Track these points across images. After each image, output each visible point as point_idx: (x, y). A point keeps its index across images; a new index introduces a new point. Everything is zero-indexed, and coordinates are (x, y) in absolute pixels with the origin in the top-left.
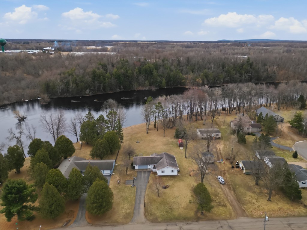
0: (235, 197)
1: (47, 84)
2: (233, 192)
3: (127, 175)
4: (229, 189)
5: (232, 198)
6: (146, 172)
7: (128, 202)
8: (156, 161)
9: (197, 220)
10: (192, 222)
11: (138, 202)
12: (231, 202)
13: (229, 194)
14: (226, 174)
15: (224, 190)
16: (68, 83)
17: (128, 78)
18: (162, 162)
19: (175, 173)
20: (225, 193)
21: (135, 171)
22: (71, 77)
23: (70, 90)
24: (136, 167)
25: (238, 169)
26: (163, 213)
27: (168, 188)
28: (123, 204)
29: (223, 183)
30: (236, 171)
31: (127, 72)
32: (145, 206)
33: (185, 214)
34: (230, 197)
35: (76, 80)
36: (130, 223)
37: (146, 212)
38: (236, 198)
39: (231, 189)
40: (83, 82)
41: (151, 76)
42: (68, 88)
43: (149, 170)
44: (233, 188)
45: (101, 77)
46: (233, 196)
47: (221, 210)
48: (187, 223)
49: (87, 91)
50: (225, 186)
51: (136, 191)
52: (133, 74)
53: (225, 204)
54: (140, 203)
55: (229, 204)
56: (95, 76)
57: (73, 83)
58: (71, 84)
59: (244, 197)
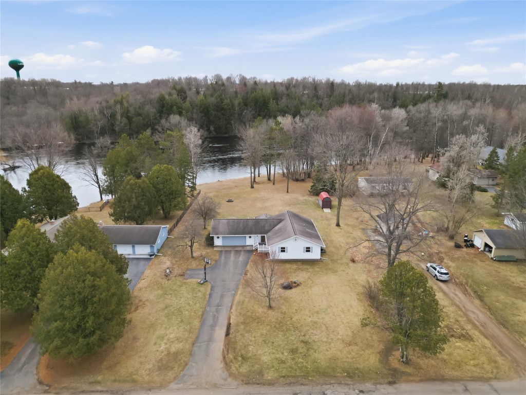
0: (488, 313)
1: (75, 118)
2: (477, 302)
3: (192, 257)
4: (465, 292)
5: (480, 315)
6: (242, 253)
7: (182, 321)
8: (266, 228)
9: (390, 379)
10: (375, 384)
11: (210, 321)
12: (481, 328)
13: (469, 306)
14: (445, 261)
15: (451, 295)
16: (113, 116)
17: (223, 112)
18: (280, 229)
19: (316, 254)
20: (458, 303)
21: (215, 249)
22: (119, 106)
23: (117, 129)
24: (218, 242)
25: (471, 251)
26: (283, 353)
27: (295, 287)
28: (164, 326)
29: (445, 277)
30: (467, 254)
31: (222, 102)
32: (227, 334)
33: (350, 360)
34: (474, 313)
35: (128, 111)
36: (173, 386)
37: (228, 352)
38: (491, 316)
39: (470, 295)
40: (140, 115)
41: (266, 110)
42: (113, 125)
43: (248, 248)
44: (475, 292)
45: (175, 107)
46: (481, 311)
47: (459, 348)
48: (361, 389)
49: (148, 131)
50: (450, 285)
51: (208, 293)
52: (233, 106)
53: (467, 333)
54: (213, 327)
55: (477, 333)
56: (163, 106)
57: (122, 117)
58: (119, 117)
59: (514, 315)
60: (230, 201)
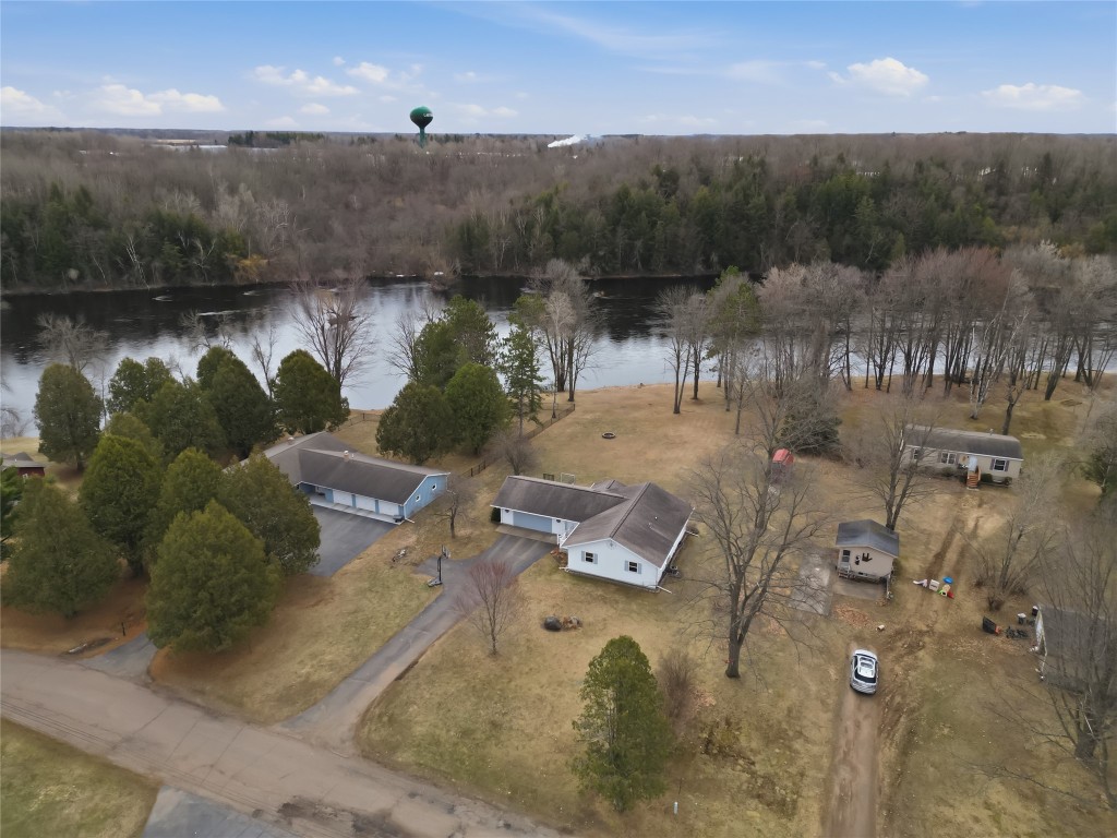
0: (887, 780)
1: (468, 229)
2: (889, 753)
3: (454, 536)
4: (885, 728)
5: (864, 777)
6: (535, 546)
7: (357, 640)
8: (588, 510)
9: (569, 825)
10: (538, 823)
11: (392, 651)
12: (834, 802)
13: (861, 757)
14: (921, 653)
15: (850, 724)
16: (529, 227)
18: (605, 518)
20: (843, 742)
21: (499, 529)
22: (541, 210)
23: (531, 254)
24: (507, 518)
25: (1011, 647)
26: (448, 731)
27: (568, 629)
28: (330, 640)
29: (865, 687)
30: (993, 651)
31: (748, 203)
32: (399, 678)
33: (536, 775)
34: (854, 769)
35: (556, 221)
36: (278, 728)
37: (378, 704)
38: (887, 790)
39: (890, 736)
40: (577, 228)
42: (526, 246)
43: (550, 540)
44: (911, 733)
45: (643, 214)
46: (873, 771)
47: (749, 822)
48: (511, 822)
49: (583, 260)
50: (868, 706)
51: (427, 604)
53: (794, 802)
54: (390, 660)
55: (815, 807)
56: (622, 210)
57: (543, 231)
58: (537, 231)
59: (941, 801)
60: (608, 436)
